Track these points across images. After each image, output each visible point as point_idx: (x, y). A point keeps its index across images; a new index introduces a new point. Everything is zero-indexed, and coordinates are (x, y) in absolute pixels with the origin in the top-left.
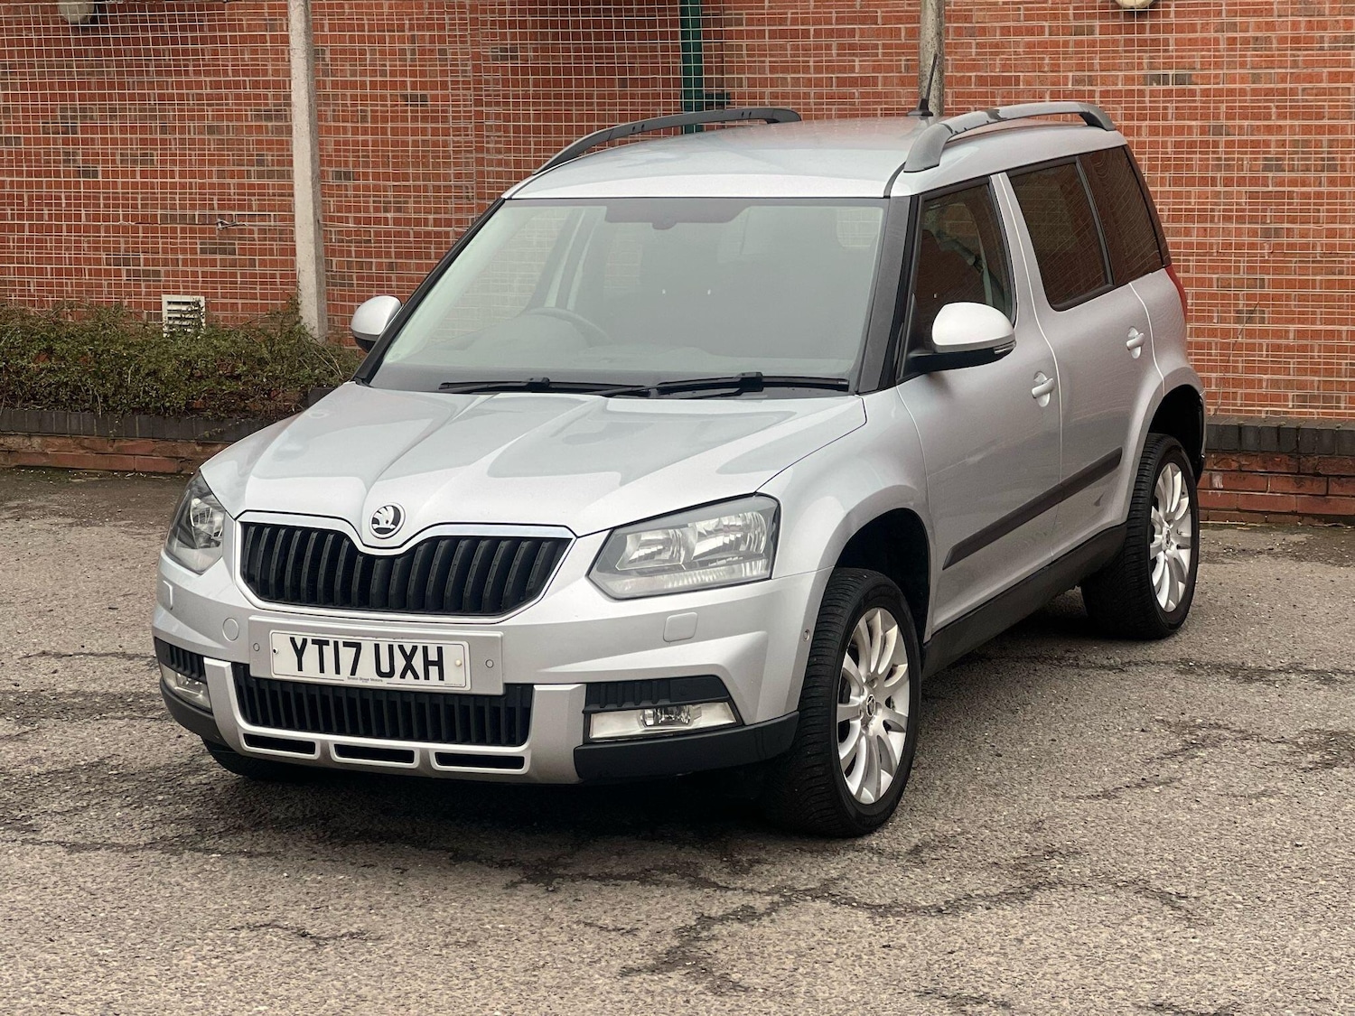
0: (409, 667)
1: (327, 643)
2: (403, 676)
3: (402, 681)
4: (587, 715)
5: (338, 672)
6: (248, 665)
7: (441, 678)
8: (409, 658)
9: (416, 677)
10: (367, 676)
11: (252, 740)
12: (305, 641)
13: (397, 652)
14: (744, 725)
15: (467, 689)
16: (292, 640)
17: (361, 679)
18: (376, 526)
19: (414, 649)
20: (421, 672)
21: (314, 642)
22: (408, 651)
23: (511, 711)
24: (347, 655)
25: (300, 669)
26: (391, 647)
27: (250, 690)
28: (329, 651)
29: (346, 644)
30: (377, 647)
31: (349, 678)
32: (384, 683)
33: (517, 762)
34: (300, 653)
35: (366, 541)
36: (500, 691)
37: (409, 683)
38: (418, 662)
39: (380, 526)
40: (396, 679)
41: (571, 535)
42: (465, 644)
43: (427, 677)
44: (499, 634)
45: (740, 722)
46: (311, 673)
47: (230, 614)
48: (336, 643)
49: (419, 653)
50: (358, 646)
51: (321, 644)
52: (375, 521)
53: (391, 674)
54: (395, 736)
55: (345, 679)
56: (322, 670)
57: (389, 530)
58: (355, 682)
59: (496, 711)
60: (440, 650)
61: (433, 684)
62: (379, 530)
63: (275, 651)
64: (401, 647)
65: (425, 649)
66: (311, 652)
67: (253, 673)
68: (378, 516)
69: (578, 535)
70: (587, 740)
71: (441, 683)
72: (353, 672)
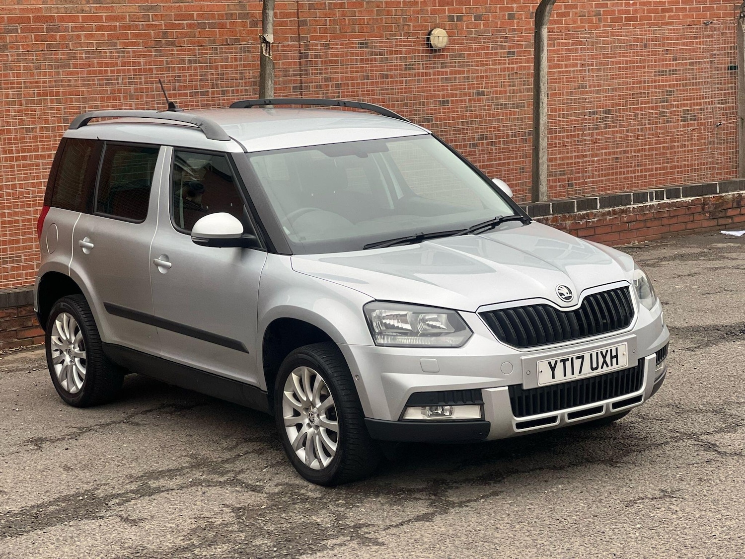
0: (605, 362)
1: (567, 360)
2: (602, 368)
3: (602, 370)
5: (573, 374)
8: (604, 357)
12: (556, 362)
13: (600, 355)
15: (627, 366)
16: (550, 363)
17: (584, 374)
19: (607, 351)
21: (561, 361)
25: (553, 377)
26: (597, 353)
28: (568, 364)
29: (577, 358)
31: (578, 375)
34: (553, 369)
40: (599, 369)
46: (560, 378)
48: (572, 359)
50: (582, 357)
51: (564, 361)
52: (561, 294)
53: (597, 368)
55: (577, 376)
56: (565, 375)
61: (615, 368)
62: (565, 298)
64: (602, 353)
65: (611, 350)
66: (560, 367)
71: (618, 366)
72: (580, 372)
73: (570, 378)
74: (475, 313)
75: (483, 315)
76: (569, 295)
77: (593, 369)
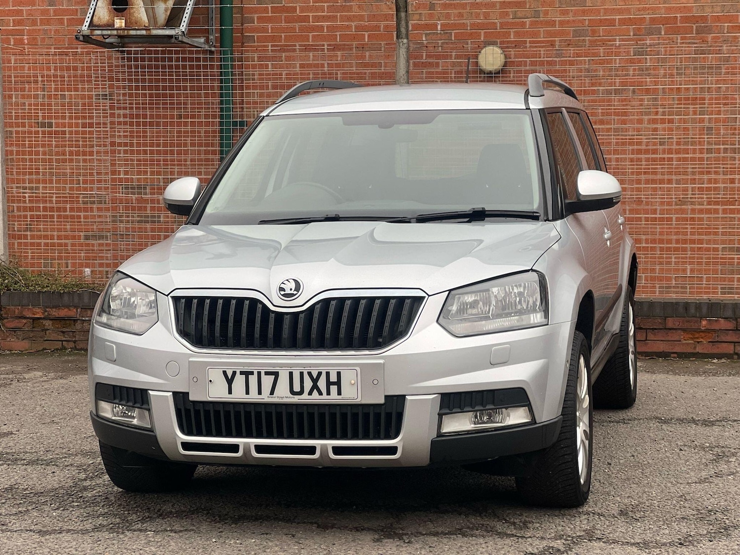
0: (315, 387)
1: (252, 373)
2: (310, 393)
3: (310, 397)
4: (440, 416)
5: (260, 393)
6: (188, 393)
7: (339, 393)
8: (315, 381)
9: (320, 393)
10: (283, 395)
11: (187, 446)
12: (234, 373)
13: (306, 377)
14: (536, 423)
15: (359, 400)
16: (225, 373)
17: (278, 397)
18: (282, 293)
19: (320, 374)
20: (324, 390)
21: (242, 373)
22: (315, 376)
23: (389, 416)
24: (267, 381)
25: (230, 392)
26: (302, 374)
27: (188, 411)
28: (253, 379)
29: (267, 373)
30: (291, 374)
31: (268, 397)
32: (296, 399)
33: (392, 450)
34: (230, 381)
35: (276, 303)
36: (382, 401)
37: (315, 398)
38: (322, 383)
39: (286, 293)
41: (424, 295)
42: (358, 369)
43: (328, 393)
44: (381, 361)
45: (533, 421)
47: (172, 359)
48: (259, 373)
49: (323, 377)
50: (276, 374)
51: (247, 374)
52: (281, 289)
53: (301, 392)
54: (301, 436)
55: (265, 398)
56: (247, 393)
57: (293, 295)
58: (274, 400)
59: (378, 416)
60: (339, 374)
61: (334, 398)
62: (285, 295)
63: (211, 381)
64: (310, 374)
65: (328, 374)
66: (239, 380)
67: (192, 398)
68: (283, 286)
69: (430, 294)
70: (440, 435)
71: (340, 397)
72: (272, 393)
73: (254, 397)
74: (167, 295)
75: (176, 299)
76: (292, 292)
77: (292, 392)
